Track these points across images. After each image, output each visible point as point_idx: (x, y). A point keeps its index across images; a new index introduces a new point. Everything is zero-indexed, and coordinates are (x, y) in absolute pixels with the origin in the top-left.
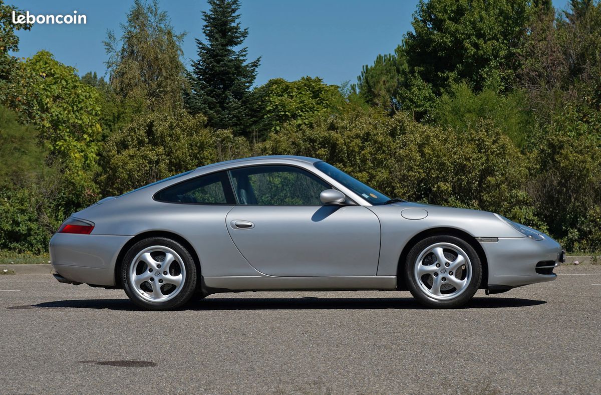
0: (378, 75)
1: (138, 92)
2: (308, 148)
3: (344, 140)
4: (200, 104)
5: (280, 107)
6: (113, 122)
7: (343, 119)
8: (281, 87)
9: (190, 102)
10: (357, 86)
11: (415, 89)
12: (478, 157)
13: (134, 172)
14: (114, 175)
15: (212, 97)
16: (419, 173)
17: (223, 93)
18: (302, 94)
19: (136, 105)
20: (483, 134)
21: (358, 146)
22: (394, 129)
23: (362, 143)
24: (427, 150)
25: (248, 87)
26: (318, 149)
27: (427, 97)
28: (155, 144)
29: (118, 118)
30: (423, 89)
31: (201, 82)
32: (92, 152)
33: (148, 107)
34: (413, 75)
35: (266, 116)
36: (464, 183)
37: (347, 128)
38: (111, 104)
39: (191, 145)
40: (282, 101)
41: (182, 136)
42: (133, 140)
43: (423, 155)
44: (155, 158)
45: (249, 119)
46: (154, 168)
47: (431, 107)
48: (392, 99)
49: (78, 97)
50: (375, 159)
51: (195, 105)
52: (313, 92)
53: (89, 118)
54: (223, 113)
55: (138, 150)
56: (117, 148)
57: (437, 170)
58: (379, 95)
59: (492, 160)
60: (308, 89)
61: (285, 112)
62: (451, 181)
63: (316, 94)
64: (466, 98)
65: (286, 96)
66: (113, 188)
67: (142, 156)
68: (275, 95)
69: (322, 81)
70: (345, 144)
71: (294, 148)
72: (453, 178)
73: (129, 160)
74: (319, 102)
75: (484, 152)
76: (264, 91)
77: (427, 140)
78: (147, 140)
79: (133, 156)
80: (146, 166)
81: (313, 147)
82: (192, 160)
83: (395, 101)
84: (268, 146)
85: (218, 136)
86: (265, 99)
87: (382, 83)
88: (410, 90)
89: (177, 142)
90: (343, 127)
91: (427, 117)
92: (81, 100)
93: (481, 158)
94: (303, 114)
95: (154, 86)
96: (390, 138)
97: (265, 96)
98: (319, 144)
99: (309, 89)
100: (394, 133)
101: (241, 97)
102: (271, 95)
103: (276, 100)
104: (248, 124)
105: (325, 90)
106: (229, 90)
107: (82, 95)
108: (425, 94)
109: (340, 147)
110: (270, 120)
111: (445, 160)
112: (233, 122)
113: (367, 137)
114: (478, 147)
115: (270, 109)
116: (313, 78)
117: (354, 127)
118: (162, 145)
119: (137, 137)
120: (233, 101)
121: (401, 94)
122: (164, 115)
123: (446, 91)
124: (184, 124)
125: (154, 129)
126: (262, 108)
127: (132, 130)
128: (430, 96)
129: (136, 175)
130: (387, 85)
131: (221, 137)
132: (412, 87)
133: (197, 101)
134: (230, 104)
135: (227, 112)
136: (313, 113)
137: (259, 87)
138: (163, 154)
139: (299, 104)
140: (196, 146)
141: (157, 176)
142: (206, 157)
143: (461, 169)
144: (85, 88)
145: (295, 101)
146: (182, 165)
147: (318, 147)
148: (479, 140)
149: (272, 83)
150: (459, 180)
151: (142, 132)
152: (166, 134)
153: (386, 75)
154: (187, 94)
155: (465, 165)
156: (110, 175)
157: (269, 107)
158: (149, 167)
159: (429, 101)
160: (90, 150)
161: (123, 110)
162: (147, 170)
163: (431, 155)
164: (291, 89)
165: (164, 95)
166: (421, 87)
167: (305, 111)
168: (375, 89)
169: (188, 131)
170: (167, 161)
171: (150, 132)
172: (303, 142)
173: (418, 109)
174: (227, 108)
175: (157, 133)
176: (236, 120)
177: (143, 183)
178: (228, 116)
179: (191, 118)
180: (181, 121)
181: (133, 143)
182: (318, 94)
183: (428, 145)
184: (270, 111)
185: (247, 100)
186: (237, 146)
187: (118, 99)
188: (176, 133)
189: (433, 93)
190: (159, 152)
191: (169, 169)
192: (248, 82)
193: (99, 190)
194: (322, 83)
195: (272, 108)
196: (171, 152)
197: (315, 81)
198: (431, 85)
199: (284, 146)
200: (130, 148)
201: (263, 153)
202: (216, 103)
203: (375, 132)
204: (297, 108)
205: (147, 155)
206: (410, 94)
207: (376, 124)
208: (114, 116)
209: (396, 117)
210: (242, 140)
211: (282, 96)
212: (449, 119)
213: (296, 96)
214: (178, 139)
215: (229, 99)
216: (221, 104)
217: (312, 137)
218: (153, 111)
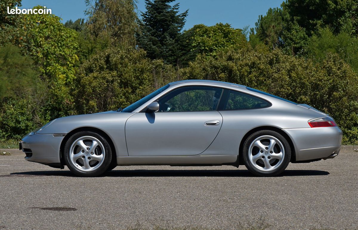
0: (269, 22)
1: (105, 34)
2: (214, 72)
3: (237, 68)
4: (147, 42)
5: (201, 44)
6: (88, 54)
7: (237, 53)
8: (202, 30)
9: (140, 40)
10: (255, 29)
11: (294, 32)
12: (328, 79)
13: (97, 88)
14: (83, 90)
15: (155, 37)
16: (288, 89)
17: (163, 34)
18: (217, 35)
19: (104, 42)
20: (331, 64)
21: (247, 72)
22: (272, 60)
23: (250, 69)
24: (293, 74)
25: (180, 30)
26: (220, 74)
27: (302, 37)
28: (111, 70)
29: (91, 51)
30: (300, 31)
31: (147, 26)
32: (71, 73)
33: (112, 44)
34: (293, 22)
35: (191, 50)
36: (318, 96)
37: (240, 59)
38: (87, 41)
39: (135, 70)
40: (203, 39)
41: (129, 64)
42: (96, 66)
43: (290, 77)
45: (180, 52)
46: (110, 85)
47: (305, 44)
48: (279, 38)
49: (62, 37)
50: (258, 80)
51: (143, 42)
52: (224, 34)
53: (69, 51)
54: (162, 47)
55: (100, 73)
56: (86, 72)
57: (300, 87)
58: (270, 35)
59: (336, 81)
60: (220, 31)
61: (205, 47)
62: (309, 95)
63: (226, 35)
64: (328, 38)
65: (206, 36)
66: (83, 99)
67: (102, 77)
68: (198, 35)
69: (230, 26)
70: (238, 71)
71: (204, 72)
72: (311, 93)
73: (94, 80)
74: (228, 40)
75: (332, 76)
76: (190, 33)
77: (293, 68)
78: (105, 66)
79: (96, 77)
80: (104, 84)
81: (217, 72)
82: (136, 80)
83: (280, 39)
84: (187, 71)
85: (153, 64)
86: (191, 38)
87: (272, 27)
89: (126, 68)
90: (237, 59)
91: (302, 51)
92: (63, 40)
93: (330, 79)
94: (217, 49)
95: (117, 29)
96: (268, 66)
97: (191, 36)
98: (220, 70)
99: (222, 32)
100: (271, 63)
101: (175, 37)
102: (196, 36)
103: (199, 39)
104: (179, 55)
105: (232, 32)
106: (167, 32)
107: (64, 36)
108: (301, 35)
109: (235, 72)
110: (194, 53)
111: (305, 81)
112: (169, 54)
113: (253, 65)
114: (328, 72)
115: (195, 45)
116: (224, 24)
117: (244, 58)
118: (116, 70)
119: (99, 64)
120: (169, 40)
121: (284, 35)
122: (118, 50)
123: (315, 33)
124: (131, 56)
125: (110, 59)
126: (189, 44)
127: (96, 60)
128: (304, 36)
129: (98, 90)
130: (275, 29)
132: (292, 30)
133: (145, 40)
134: (167, 42)
135: (165, 47)
136: (224, 48)
137: (187, 30)
139: (215, 41)
140: (139, 70)
141: (112, 90)
142: (145, 78)
143: (316, 87)
144: (66, 31)
145: (211, 39)
146: (129, 83)
147: (220, 72)
148: (328, 67)
149: (196, 27)
150: (315, 94)
151: (103, 62)
152: (118, 63)
153: (275, 22)
154: (138, 35)
155: (318, 84)
156: (80, 90)
157: (194, 44)
158: (107, 85)
159: (304, 39)
160: (70, 72)
161: (95, 45)
162: (105, 87)
163: (296, 78)
164: (209, 31)
165: (123, 36)
166: (298, 30)
167: (218, 47)
168: (267, 31)
169: (133, 61)
170: (119, 81)
171: (107, 61)
172: (210, 68)
173: (296, 45)
174: (165, 45)
175: (113, 62)
176: (172, 53)
177: (103, 95)
178: (166, 50)
179: (135, 52)
180: (128, 54)
181: (96, 68)
182: (228, 35)
183: (294, 70)
184: (194, 47)
185: (179, 39)
186: (166, 71)
187: (92, 38)
188: (125, 62)
189: (306, 34)
190: (113, 75)
191: (120, 86)
192: (180, 27)
193: (74, 100)
194: (230, 28)
195: (196, 45)
196: (122, 74)
197: (225, 26)
198: (305, 29)
199: (197, 71)
200: (94, 72)
202: (158, 41)
203: (258, 62)
204: (213, 44)
205: (106, 76)
206: (290, 35)
207: (260, 56)
208: (89, 50)
209: (274, 52)
211: (203, 36)
212: (317, 52)
213: (213, 36)
214: (126, 66)
215: (167, 38)
216: (161, 41)
217: (216, 65)
218: (115, 46)
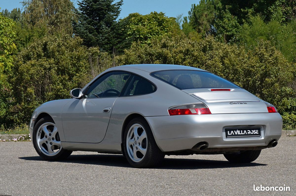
0: (202, 10)
1: (43, 22)
2: (149, 59)
3: (172, 54)
4: (83, 30)
5: (136, 32)
6: (26, 42)
7: (171, 41)
8: (137, 19)
9: (77, 29)
10: (188, 18)
11: (226, 20)
12: (260, 65)
13: (34, 75)
14: (21, 77)
15: (91, 25)
17: (99, 23)
18: (151, 23)
19: (41, 31)
20: (263, 50)
21: (181, 58)
22: (205, 47)
23: (184, 56)
24: (226, 61)
25: (115, 19)
26: (155, 61)
27: (234, 25)
28: (49, 57)
29: (29, 39)
30: (232, 20)
31: (84, 15)
32: (10, 62)
33: (49, 32)
34: (225, 11)
35: (127, 38)
36: (251, 82)
37: (174, 46)
38: (25, 30)
39: (72, 57)
40: (138, 28)
41: (66, 51)
42: (34, 54)
43: (223, 64)
44: (48, 66)
45: (116, 40)
46: (47, 73)
47: (237, 32)
48: (211, 27)
51: (80, 31)
52: (159, 22)
53: (7, 39)
54: (99, 36)
55: (37, 61)
56: (24, 60)
57: (233, 74)
58: (203, 24)
59: (269, 67)
60: (155, 20)
61: (140, 35)
62: (242, 81)
63: (160, 23)
64: (259, 26)
65: (140, 24)
66: (21, 86)
67: (40, 65)
68: (133, 24)
69: (164, 14)
70: (173, 57)
71: (140, 60)
72: (243, 79)
73: (31, 67)
74: (162, 28)
75: (264, 62)
76: (126, 21)
77: (226, 55)
78: (43, 54)
79: (33, 65)
80: (42, 71)
81: (152, 59)
82: (72, 67)
83: (213, 27)
84: (122, 58)
85: (89, 52)
86: (127, 27)
87: (204, 16)
88: (223, 21)
89: (63, 56)
90: (171, 46)
91: (234, 39)
92: (2, 28)
93: (262, 66)
94: (152, 37)
95: (53, 18)
96: (202, 53)
97: (126, 24)
98: (155, 57)
99: (156, 20)
100: (205, 49)
101: (111, 26)
102: (131, 24)
103: (134, 27)
104: (115, 43)
105: (166, 21)
106: (103, 21)
107: (3, 24)
108: (233, 23)
109: (169, 59)
110: (130, 41)
111: (238, 68)
112: (105, 42)
113: (187, 52)
114: (260, 59)
115: (130, 34)
116: (158, 13)
117: (178, 46)
118: (53, 57)
119: (36, 52)
120: (105, 28)
121: (217, 24)
122: (55, 38)
123: (247, 21)
124: (67, 44)
125: (47, 47)
126: (124, 32)
127: (33, 47)
128: (236, 24)
129: (35, 77)
130: (208, 17)
131: (91, 52)
132: (224, 18)
133: (82, 28)
134: (103, 30)
135: (101, 35)
136: (158, 36)
137: (123, 18)
138: (53, 63)
139: (149, 30)
140: (75, 58)
141: (49, 78)
142: (82, 66)
143: (248, 73)
144: (5, 20)
145: (146, 28)
146: (66, 71)
147: (155, 59)
148: (260, 54)
149: (131, 16)
150: (247, 80)
151: (40, 49)
152: (55, 50)
153: (207, 10)
154: (75, 24)
155: (251, 70)
156: (19, 77)
157: (129, 32)
158: (44, 72)
159: (235, 28)
160: (8, 61)
161: (32, 34)
162: (43, 74)
163: (229, 64)
164: (144, 20)
165: (60, 24)
166: (230, 19)
167: (153, 35)
168: (200, 20)
169: (70, 48)
170: (56, 68)
171: (45, 49)
172: (145, 55)
173: (228, 33)
174: (101, 33)
175: (50, 50)
176: (107, 41)
177: (40, 82)
178: (102, 38)
179: (72, 40)
180: (65, 42)
181: (34, 56)
182: (162, 23)
183: (227, 57)
185: (114, 27)
186: (102, 58)
187: (29, 26)
188: (62, 50)
189: (238, 22)
190: (51, 62)
191: (57, 73)
192: (115, 16)
193: (12, 87)
194: (164, 16)
195: (131, 33)
196: (59, 62)
197: (160, 15)
198: (236, 17)
199: (133, 58)
200: (32, 59)
201: (119, 62)
202: (94, 29)
203: (192, 49)
204: (148, 32)
205: (43, 64)
206: (223, 23)
207: (193, 44)
208: (26, 38)
209: (207, 39)
210: (106, 54)
211: (137, 24)
212: (248, 40)
213: (147, 25)
214: (63, 54)
215: (103, 27)
216: (97, 29)
217: (151, 53)
218: (53, 34)
